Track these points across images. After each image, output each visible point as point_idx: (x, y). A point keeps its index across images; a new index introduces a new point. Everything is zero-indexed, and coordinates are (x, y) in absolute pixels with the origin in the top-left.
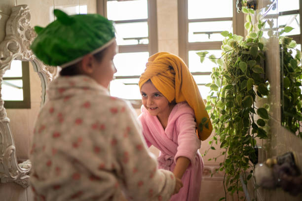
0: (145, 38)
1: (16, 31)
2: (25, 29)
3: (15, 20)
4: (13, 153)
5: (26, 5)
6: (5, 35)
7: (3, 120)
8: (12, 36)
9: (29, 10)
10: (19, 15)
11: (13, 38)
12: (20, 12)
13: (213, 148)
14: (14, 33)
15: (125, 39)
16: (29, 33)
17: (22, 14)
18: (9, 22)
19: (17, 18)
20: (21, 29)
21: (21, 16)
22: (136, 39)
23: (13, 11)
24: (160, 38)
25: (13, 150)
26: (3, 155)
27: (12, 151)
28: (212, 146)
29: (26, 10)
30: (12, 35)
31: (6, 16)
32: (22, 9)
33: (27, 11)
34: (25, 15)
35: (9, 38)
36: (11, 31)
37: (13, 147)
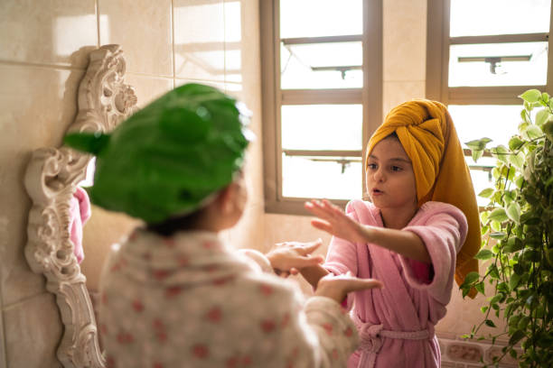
0: (355, 68)
1: (97, 101)
2: (115, 93)
3: (95, 79)
4: (93, 339)
5: (117, 46)
6: (77, 111)
7: (73, 281)
8: (89, 114)
9: (122, 54)
10: (103, 67)
11: (91, 117)
12: (104, 61)
13: (490, 323)
14: (93, 106)
15: (314, 69)
16: (123, 98)
17: (109, 66)
18: (84, 85)
19: (99, 75)
20: (107, 94)
21: (106, 69)
22: (338, 68)
23: (92, 59)
24: (386, 77)
25: (92, 333)
26: (74, 346)
27: (90, 336)
28: (488, 319)
29: (116, 55)
30: (89, 110)
31: (79, 73)
32: (109, 54)
33: (117, 57)
34: (115, 66)
35: (84, 117)
36: (88, 103)
37: (93, 327)
